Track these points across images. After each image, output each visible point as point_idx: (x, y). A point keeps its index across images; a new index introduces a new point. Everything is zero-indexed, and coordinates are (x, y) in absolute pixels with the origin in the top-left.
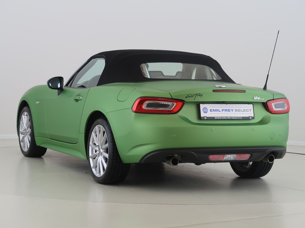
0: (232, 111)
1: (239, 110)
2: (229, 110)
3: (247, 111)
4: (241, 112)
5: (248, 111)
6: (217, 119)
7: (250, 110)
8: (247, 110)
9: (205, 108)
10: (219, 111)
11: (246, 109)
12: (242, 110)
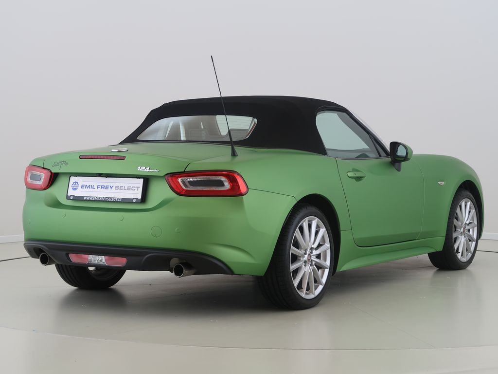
0: (111, 188)
1: (121, 188)
2: (107, 187)
3: (132, 190)
4: (123, 191)
5: (135, 190)
6: (86, 200)
7: (138, 187)
8: (133, 188)
9: (76, 182)
10: (93, 188)
11: (132, 185)
12: (126, 188)
